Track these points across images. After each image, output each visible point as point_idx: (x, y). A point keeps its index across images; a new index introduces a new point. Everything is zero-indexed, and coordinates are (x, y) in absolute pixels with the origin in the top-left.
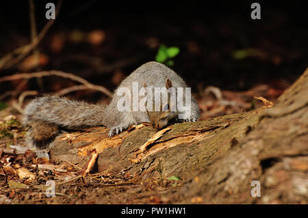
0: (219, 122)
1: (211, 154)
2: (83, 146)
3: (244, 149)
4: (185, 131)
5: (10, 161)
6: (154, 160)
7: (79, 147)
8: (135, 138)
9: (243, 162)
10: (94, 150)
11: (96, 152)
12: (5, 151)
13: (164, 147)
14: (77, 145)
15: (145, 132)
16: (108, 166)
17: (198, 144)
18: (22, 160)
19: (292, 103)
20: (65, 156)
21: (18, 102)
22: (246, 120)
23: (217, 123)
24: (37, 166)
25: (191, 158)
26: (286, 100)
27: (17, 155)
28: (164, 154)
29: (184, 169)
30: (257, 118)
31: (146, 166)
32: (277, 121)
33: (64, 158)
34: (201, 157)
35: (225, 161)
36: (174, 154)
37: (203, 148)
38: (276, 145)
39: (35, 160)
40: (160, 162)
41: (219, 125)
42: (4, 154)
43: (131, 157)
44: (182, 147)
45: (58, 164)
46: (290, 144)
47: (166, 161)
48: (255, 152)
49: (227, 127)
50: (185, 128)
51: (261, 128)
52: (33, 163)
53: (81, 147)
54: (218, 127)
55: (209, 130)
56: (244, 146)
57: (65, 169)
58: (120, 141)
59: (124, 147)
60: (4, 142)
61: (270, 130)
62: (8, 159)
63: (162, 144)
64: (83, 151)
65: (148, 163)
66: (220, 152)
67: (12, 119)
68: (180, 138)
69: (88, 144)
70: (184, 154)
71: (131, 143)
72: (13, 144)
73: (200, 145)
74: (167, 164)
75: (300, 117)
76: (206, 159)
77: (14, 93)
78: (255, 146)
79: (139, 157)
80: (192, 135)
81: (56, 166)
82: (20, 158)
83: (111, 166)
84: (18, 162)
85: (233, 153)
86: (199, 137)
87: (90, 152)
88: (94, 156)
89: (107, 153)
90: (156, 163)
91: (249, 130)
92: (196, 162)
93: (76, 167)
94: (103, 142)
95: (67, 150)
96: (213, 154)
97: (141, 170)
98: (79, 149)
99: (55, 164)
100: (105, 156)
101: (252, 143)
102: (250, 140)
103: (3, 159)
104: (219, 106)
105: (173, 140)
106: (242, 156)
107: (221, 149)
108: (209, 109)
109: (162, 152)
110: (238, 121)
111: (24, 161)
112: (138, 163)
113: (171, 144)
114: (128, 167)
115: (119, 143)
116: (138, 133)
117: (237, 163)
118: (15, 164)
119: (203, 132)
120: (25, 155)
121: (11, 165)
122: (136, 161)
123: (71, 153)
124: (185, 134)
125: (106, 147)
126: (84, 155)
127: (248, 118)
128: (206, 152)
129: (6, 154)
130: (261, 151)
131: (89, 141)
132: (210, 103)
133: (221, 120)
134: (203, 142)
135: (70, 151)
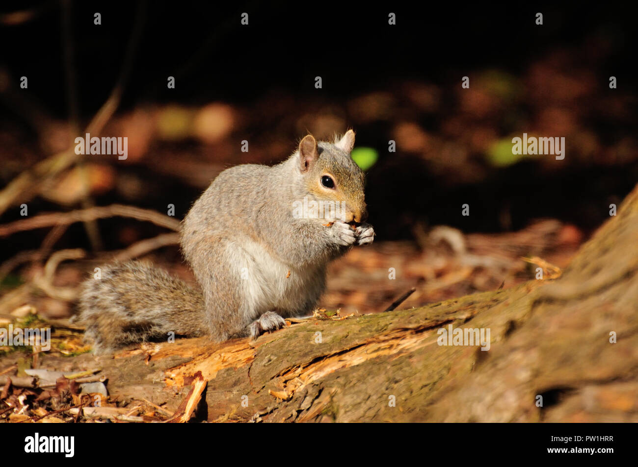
0: (451, 309)
1: (436, 378)
2: (175, 367)
3: (500, 370)
4: (381, 330)
5: (25, 402)
6: (320, 392)
7: (167, 369)
8: (282, 347)
9: (500, 396)
10: (199, 374)
11: (201, 379)
12: (16, 381)
13: (341, 364)
14: (163, 365)
15: (301, 334)
16: (227, 407)
17: (410, 357)
18: (50, 398)
19: (596, 271)
20: (139, 388)
21: (44, 274)
22: (507, 305)
23: (448, 313)
24: (82, 411)
25: (395, 386)
26: (584, 266)
27: (39, 391)
28: (341, 380)
29: (383, 409)
30: (527, 302)
31: (304, 406)
32: (567, 310)
33: (137, 391)
34: (416, 385)
35: (463, 395)
36: (362, 380)
37: (419, 366)
38: (566, 360)
39: (77, 399)
40: (332, 397)
41: (451, 317)
42: (12, 388)
43: (272, 387)
44: (376, 364)
45: (126, 406)
46: (595, 357)
47: (344, 395)
48: (524, 375)
49: (468, 320)
50: (382, 324)
51: (535, 325)
52: (73, 405)
53: (172, 369)
54: (449, 322)
55: (432, 328)
56: (501, 364)
57: (139, 415)
58: (250, 353)
59: (257, 368)
60: (13, 362)
61: (552, 329)
62: (21, 399)
63: (336, 358)
64: (176, 377)
65: (309, 399)
66: (454, 374)
67: (30, 314)
68: (373, 346)
69: (185, 363)
70: (382, 378)
71: (274, 358)
72: (32, 367)
73: (414, 359)
74: (348, 400)
75: (615, 300)
76: (426, 390)
77: (36, 256)
78: (524, 362)
79: (291, 387)
80: (397, 338)
81: (121, 410)
82: (45, 394)
83: (233, 406)
84: (42, 403)
85: (479, 378)
86: (411, 343)
87: (190, 379)
88: (199, 386)
89: (225, 380)
90: (325, 399)
91: (512, 327)
92: (407, 394)
93: (161, 410)
94: (216, 358)
95: (142, 376)
96: (441, 378)
97: (295, 413)
98: (168, 373)
99: (117, 404)
100: (221, 386)
101: (517, 356)
102: (513, 350)
103: (11, 398)
104: (458, 269)
105: (359, 350)
106: (498, 384)
107: (457, 367)
108: (440, 274)
109: (336, 375)
110: (490, 307)
111: (54, 401)
112: (289, 400)
113: (355, 359)
114: (269, 409)
115: (249, 359)
116: (288, 338)
117: (488, 398)
118: (36, 408)
119: (418, 331)
120: (56, 389)
121: (28, 409)
122: (284, 394)
123: (151, 382)
124: (382, 338)
125: (222, 367)
126: (179, 385)
127: (510, 301)
128: (426, 374)
129: (18, 387)
130: (537, 374)
131: (188, 355)
132: (440, 262)
133: (455, 307)
134: (420, 352)
135: (149, 377)
